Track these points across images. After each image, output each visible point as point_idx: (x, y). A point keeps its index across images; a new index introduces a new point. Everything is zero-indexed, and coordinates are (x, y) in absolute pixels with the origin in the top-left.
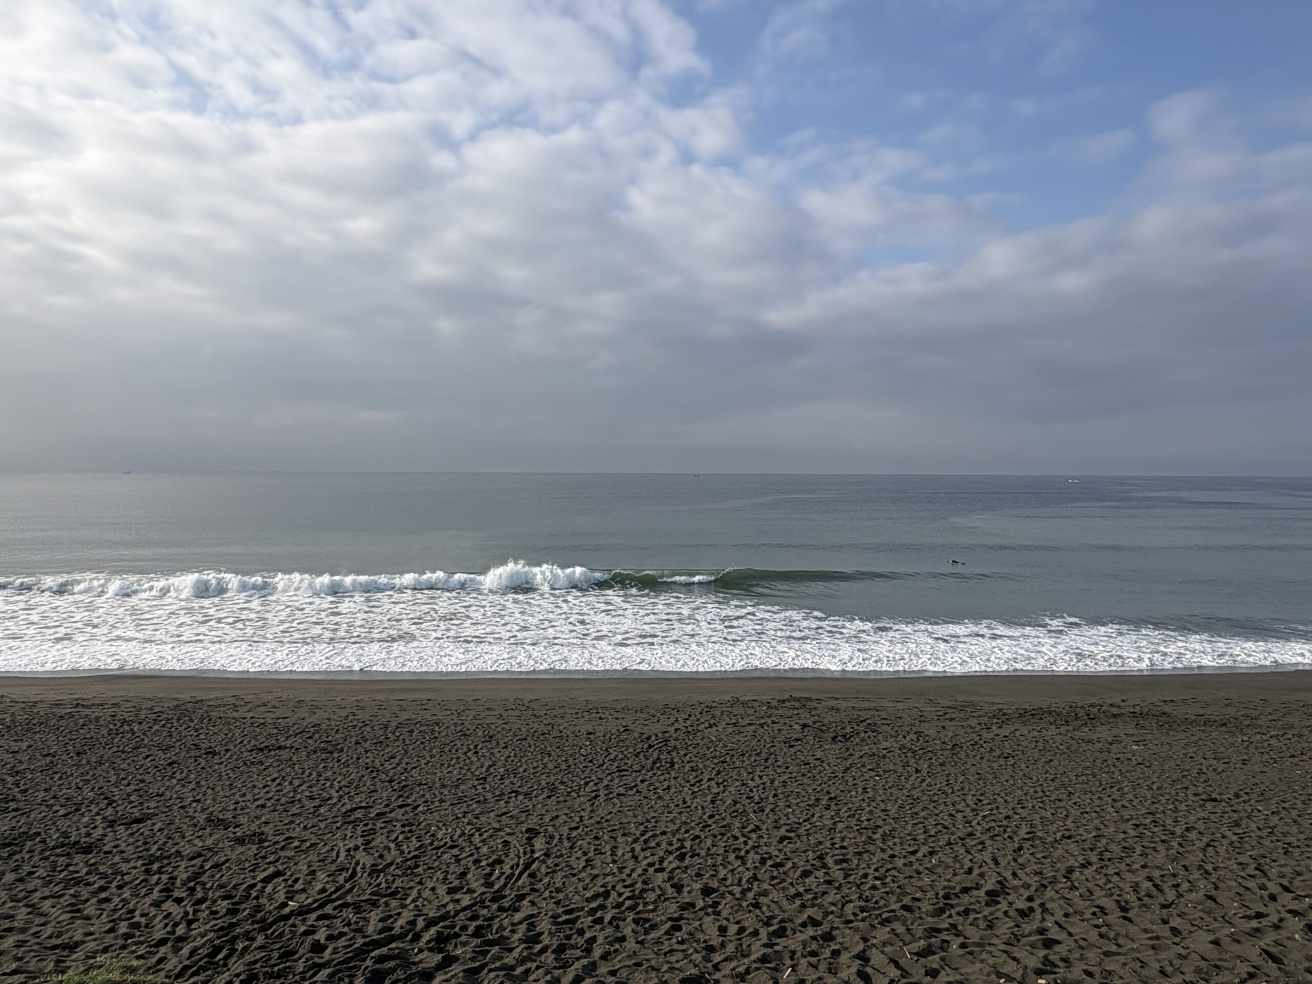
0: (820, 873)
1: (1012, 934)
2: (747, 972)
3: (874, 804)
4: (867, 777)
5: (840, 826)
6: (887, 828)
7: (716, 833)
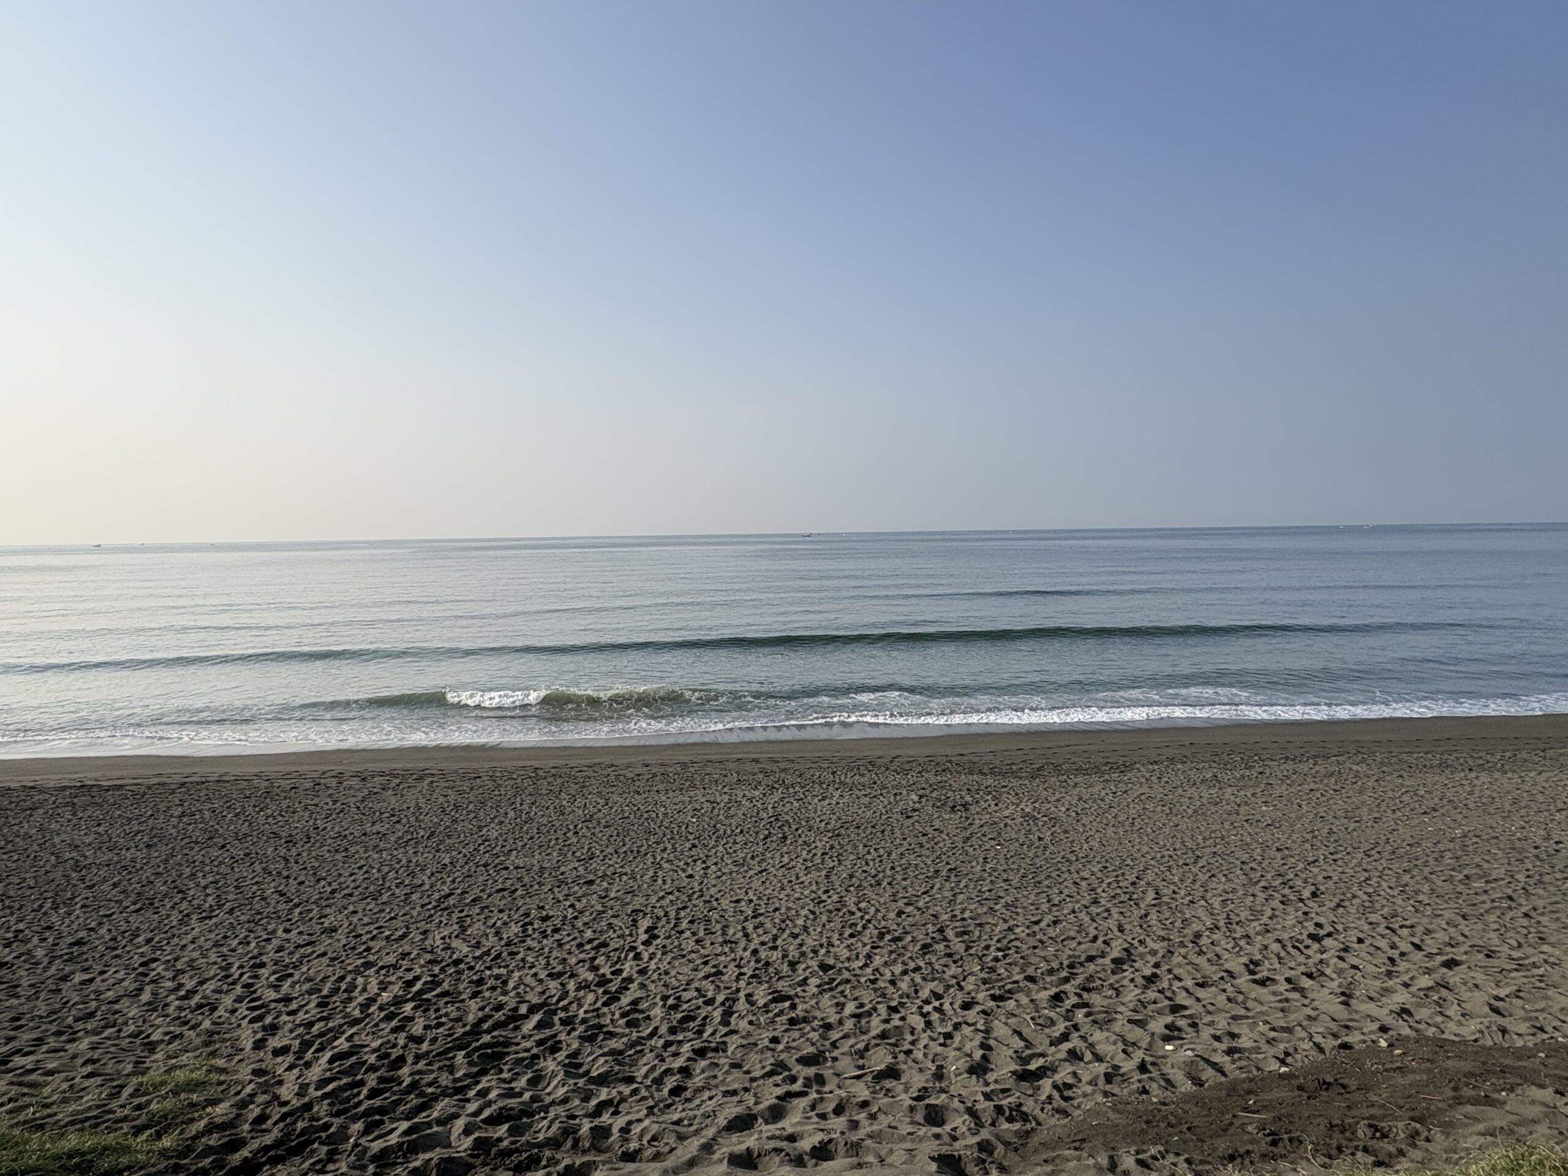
0: (940, 947)
1: (1139, 1001)
2: (867, 1049)
3: (996, 874)
4: (988, 847)
5: (961, 897)
6: (1009, 899)
7: (830, 907)
